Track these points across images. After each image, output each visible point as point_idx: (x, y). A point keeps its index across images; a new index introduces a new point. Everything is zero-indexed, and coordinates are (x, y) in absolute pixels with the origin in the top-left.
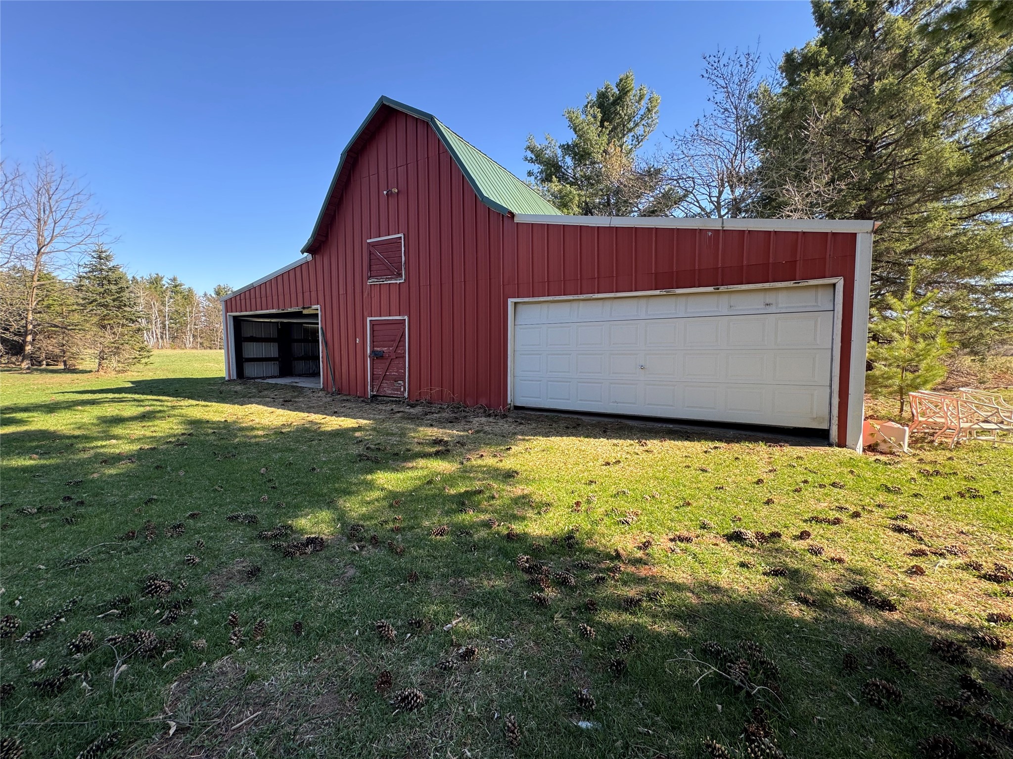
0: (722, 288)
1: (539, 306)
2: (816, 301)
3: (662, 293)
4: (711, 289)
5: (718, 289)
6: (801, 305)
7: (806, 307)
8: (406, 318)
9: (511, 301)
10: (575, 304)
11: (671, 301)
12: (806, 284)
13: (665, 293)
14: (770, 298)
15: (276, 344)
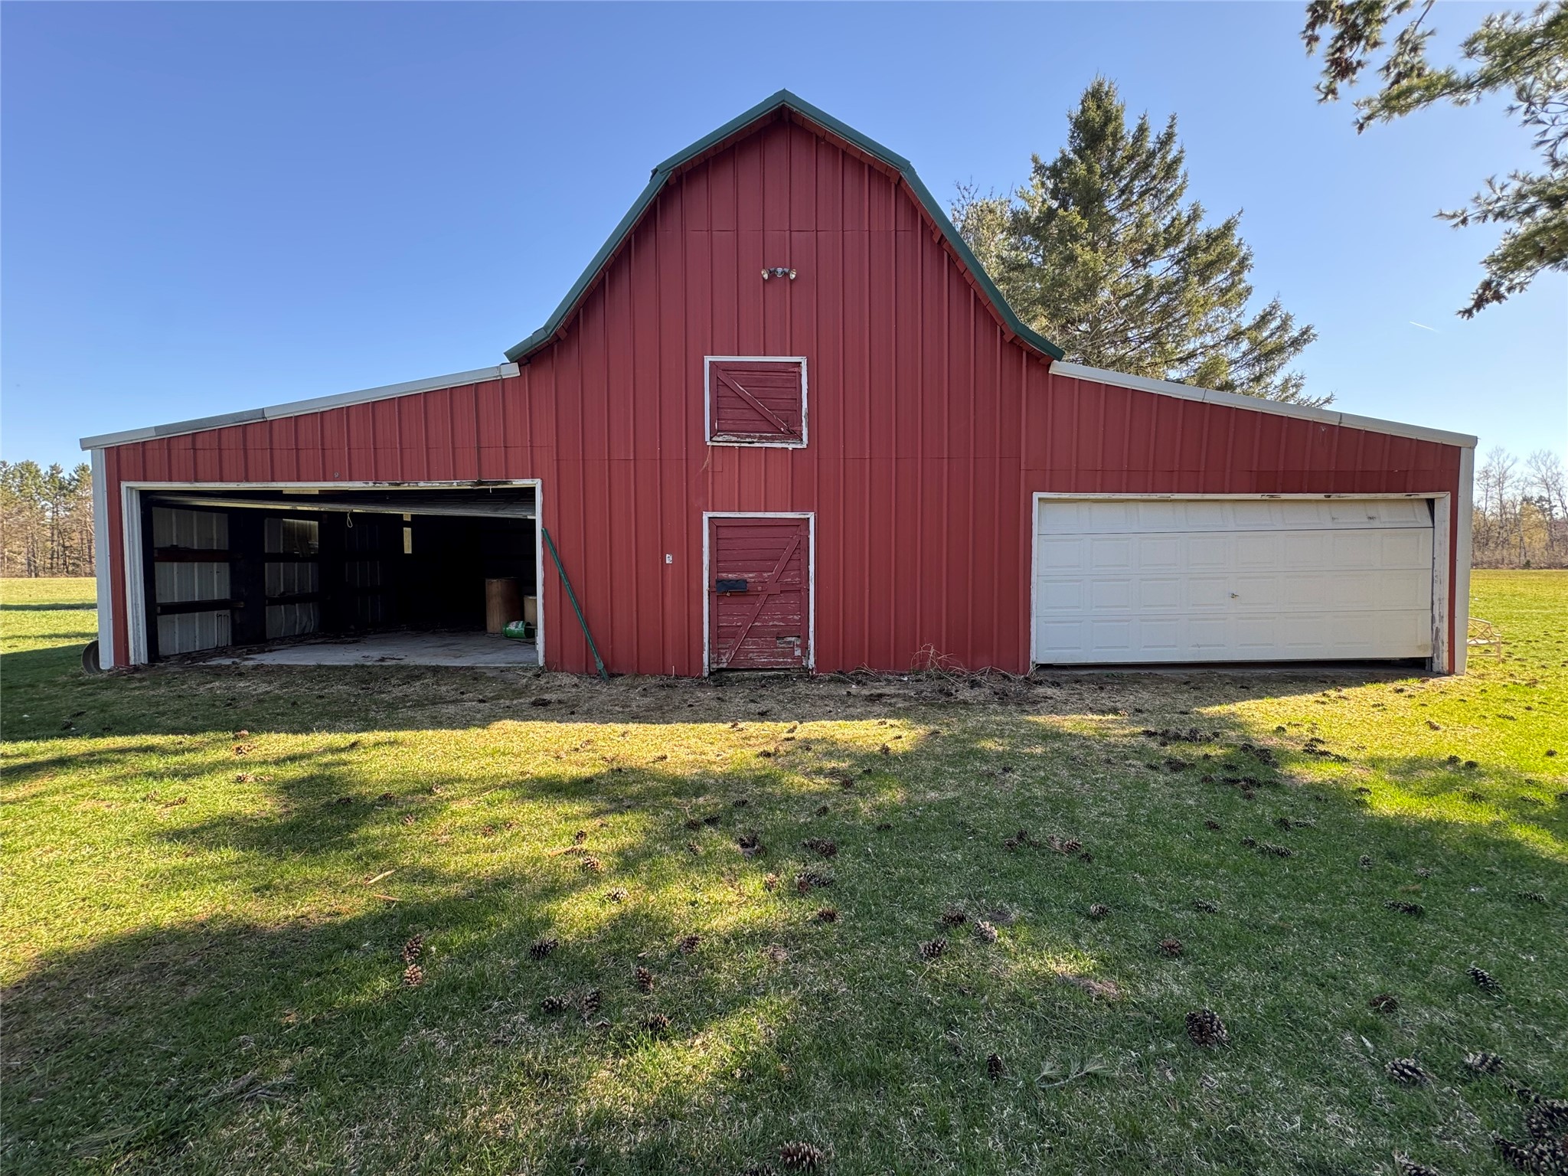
0: (1334, 496)
1: (1074, 505)
2: (1415, 516)
3: (1264, 498)
4: (1321, 496)
5: (1329, 496)
6: (1401, 520)
7: (1407, 522)
8: (811, 516)
9: (1036, 496)
10: (1132, 506)
11: (1276, 509)
12: (1417, 497)
13: (1267, 498)
14: (1372, 510)
15: (226, 567)
